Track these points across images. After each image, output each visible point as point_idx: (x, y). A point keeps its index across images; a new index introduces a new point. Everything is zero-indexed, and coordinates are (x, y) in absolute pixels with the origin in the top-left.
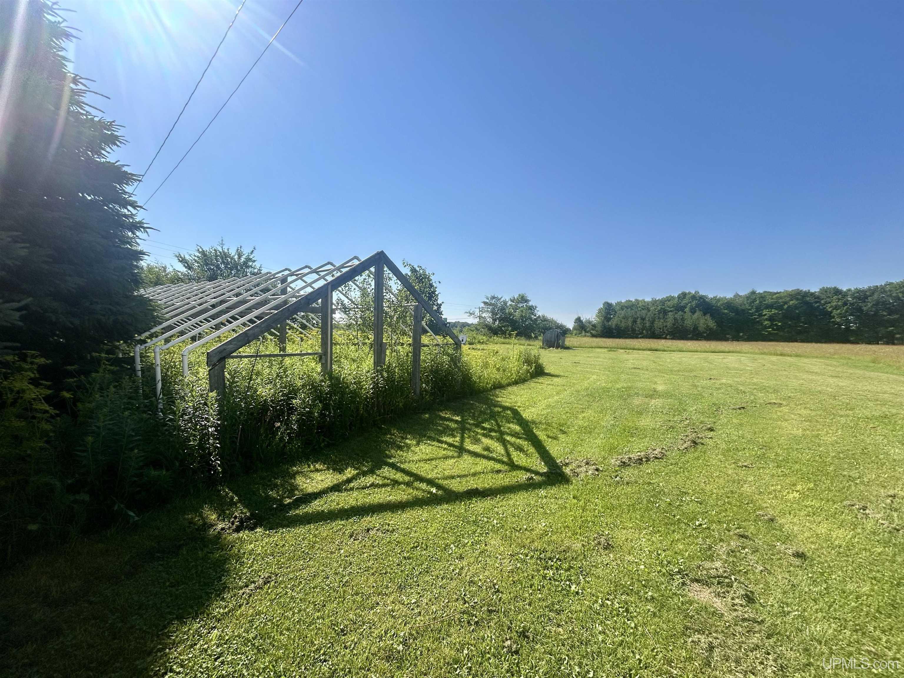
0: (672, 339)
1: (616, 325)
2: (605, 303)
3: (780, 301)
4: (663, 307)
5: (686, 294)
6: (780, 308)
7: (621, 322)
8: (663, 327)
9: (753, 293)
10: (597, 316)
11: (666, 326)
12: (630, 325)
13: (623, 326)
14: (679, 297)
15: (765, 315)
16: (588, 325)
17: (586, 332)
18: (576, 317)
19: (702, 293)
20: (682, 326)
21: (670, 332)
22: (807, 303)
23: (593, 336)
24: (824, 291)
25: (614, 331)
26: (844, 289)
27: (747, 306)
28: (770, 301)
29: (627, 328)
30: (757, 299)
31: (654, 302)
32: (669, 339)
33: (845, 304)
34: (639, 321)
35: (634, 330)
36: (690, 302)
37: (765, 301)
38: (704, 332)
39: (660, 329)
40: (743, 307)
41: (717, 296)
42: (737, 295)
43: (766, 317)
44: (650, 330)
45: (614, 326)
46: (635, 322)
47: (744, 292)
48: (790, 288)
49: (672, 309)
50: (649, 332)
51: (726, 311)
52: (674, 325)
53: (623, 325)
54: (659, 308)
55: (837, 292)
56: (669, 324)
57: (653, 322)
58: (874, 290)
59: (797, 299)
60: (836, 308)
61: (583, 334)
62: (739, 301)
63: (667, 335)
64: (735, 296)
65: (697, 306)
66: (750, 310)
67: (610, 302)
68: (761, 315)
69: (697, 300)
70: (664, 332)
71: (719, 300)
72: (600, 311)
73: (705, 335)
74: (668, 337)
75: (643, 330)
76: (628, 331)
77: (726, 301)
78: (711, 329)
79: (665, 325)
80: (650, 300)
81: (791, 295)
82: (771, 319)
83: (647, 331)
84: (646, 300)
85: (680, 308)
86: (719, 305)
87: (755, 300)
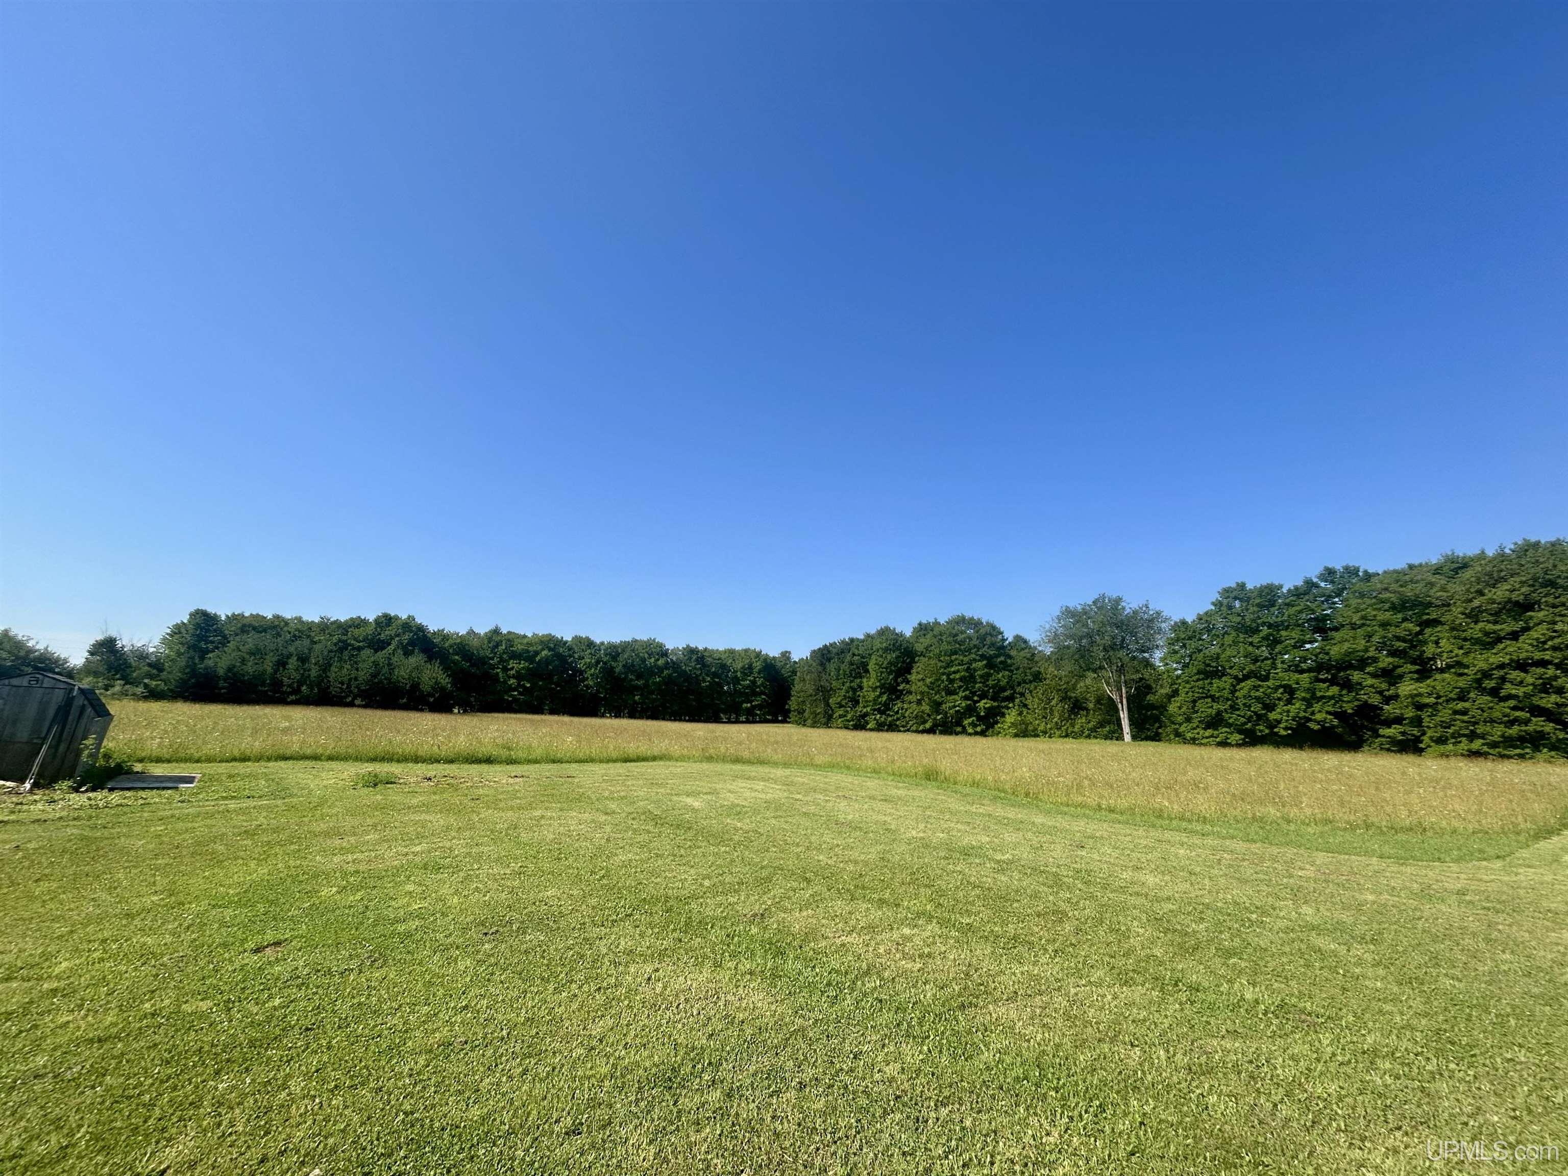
0: (365, 707)
1: (230, 669)
2: (198, 612)
3: (531, 649)
4: (344, 638)
5: (391, 618)
6: (530, 658)
7: (243, 662)
8: (350, 680)
9: (496, 631)
10: (164, 641)
11: (356, 679)
12: (269, 670)
13: (251, 670)
14: (377, 621)
15: (512, 668)
16: (133, 661)
17: (127, 681)
18: (100, 637)
19: (421, 619)
20: (389, 679)
21: (363, 691)
22: (559, 656)
23: (154, 695)
24: (578, 640)
25: (222, 684)
26: (598, 641)
27: (488, 653)
28: (520, 647)
29: (259, 677)
30: (504, 642)
31: (325, 627)
32: (359, 706)
33: (598, 662)
34: (293, 662)
35: (277, 684)
36: (398, 635)
37: (512, 646)
38: (430, 695)
39: (342, 683)
40: (482, 653)
41: (443, 630)
42: (471, 632)
43: (512, 672)
44: (318, 685)
45: (221, 672)
46: (282, 663)
47: (482, 629)
48: (542, 632)
49: (361, 644)
50: (316, 690)
51: (457, 657)
52: (374, 676)
53: (250, 668)
54: (335, 639)
55: (590, 644)
56: (363, 675)
57: (325, 668)
58: (625, 646)
59: (550, 649)
60: (590, 666)
61: (117, 688)
62: (475, 643)
63: (354, 698)
64: (468, 633)
65: (412, 643)
66: (492, 659)
67: (211, 610)
68: (505, 669)
69: (411, 631)
70: (351, 692)
71: (446, 637)
72: (178, 630)
73: (432, 700)
74: (358, 702)
75: (300, 683)
76: (263, 684)
77: (458, 641)
78: (443, 689)
79: (353, 676)
80: (317, 620)
81: (542, 642)
82: (519, 676)
83: (311, 687)
84: (304, 619)
85: (378, 645)
86: (447, 645)
87: (497, 645)
